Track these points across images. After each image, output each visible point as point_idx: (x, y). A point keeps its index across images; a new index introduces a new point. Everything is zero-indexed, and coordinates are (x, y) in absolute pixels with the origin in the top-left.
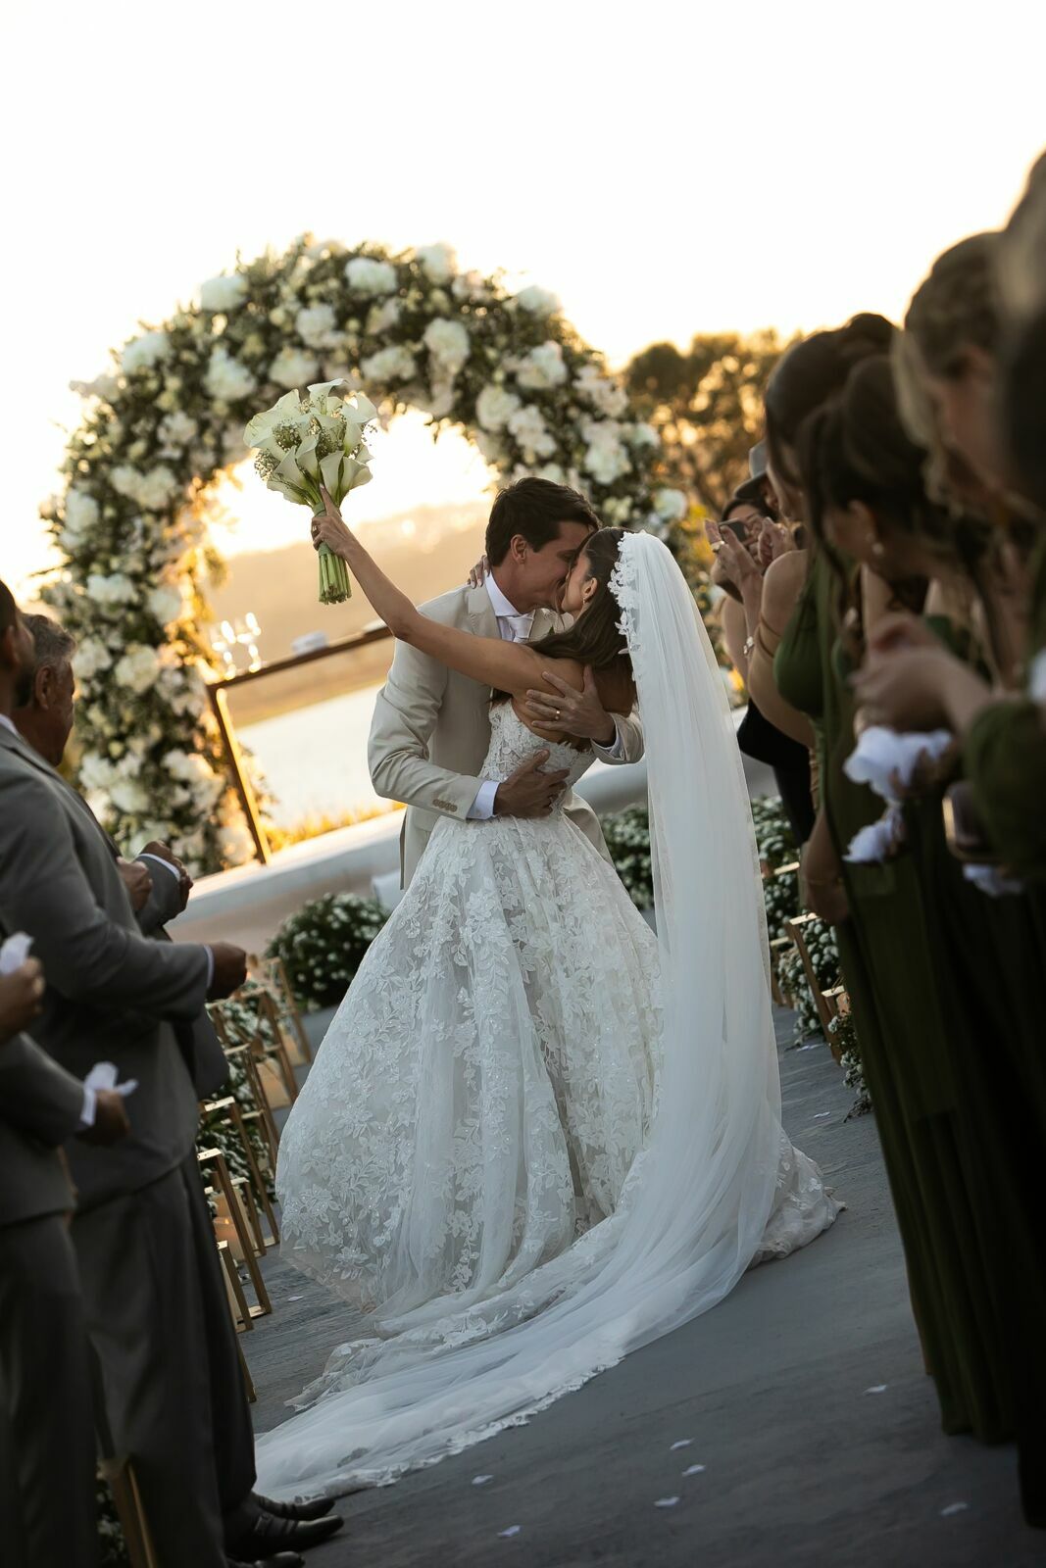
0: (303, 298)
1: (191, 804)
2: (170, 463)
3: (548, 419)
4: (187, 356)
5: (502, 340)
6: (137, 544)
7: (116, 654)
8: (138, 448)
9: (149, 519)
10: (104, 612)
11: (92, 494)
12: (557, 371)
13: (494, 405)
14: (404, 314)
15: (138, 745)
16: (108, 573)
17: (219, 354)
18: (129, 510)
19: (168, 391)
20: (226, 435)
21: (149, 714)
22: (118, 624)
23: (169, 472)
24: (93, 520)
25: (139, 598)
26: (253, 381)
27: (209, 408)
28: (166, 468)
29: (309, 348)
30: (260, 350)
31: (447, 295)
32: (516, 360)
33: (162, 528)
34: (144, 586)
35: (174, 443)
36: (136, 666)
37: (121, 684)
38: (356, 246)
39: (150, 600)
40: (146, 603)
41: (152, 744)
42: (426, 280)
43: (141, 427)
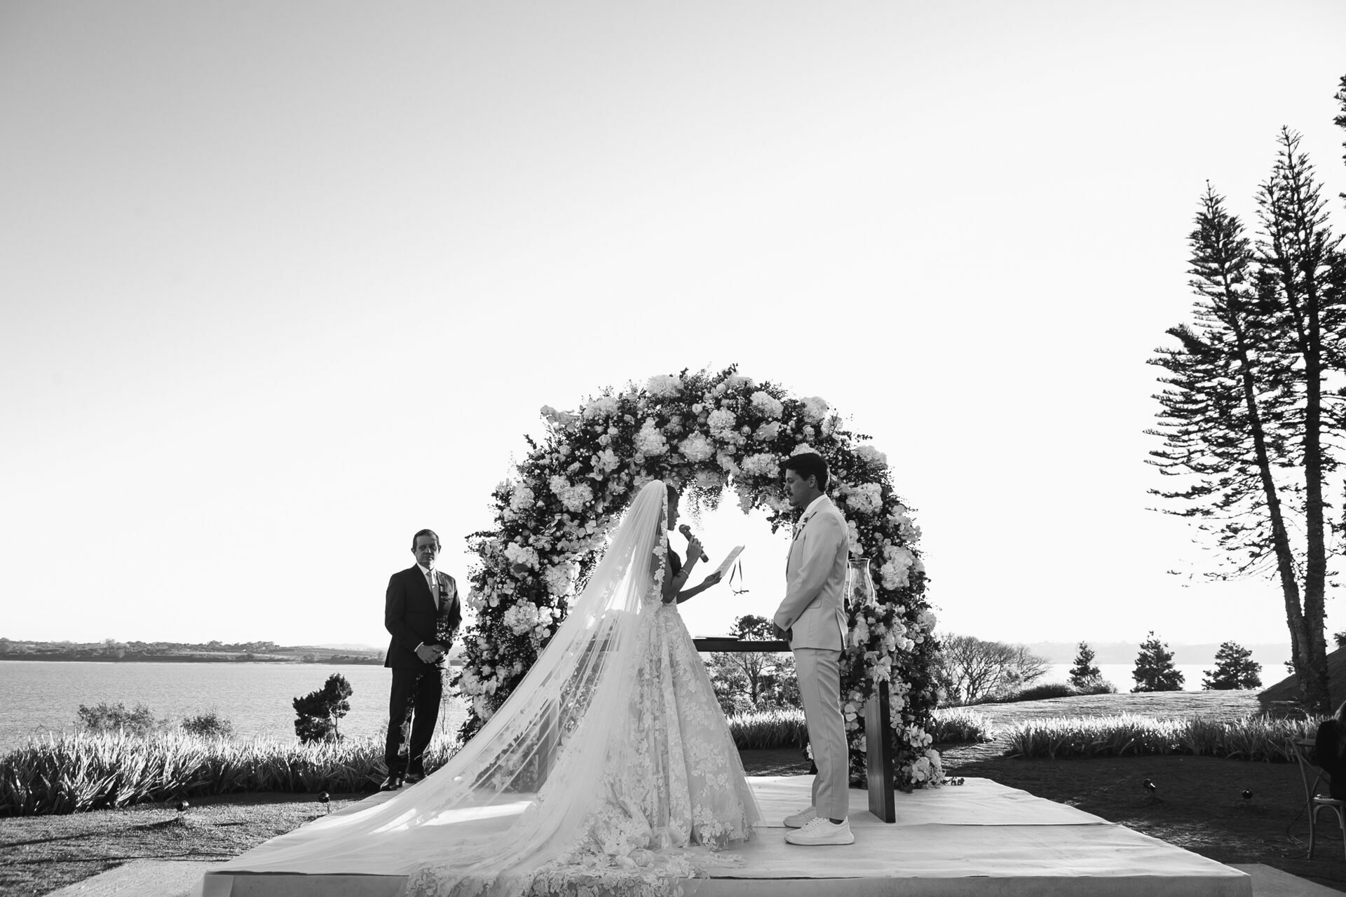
0: (718, 405)
2: (593, 483)
3: (861, 533)
4: (628, 417)
5: (843, 473)
6: (552, 531)
8: (576, 466)
9: (566, 516)
10: (512, 570)
11: (534, 489)
12: (878, 502)
14: (782, 433)
16: (525, 543)
17: (650, 422)
18: (554, 507)
19: (608, 435)
20: (637, 478)
21: (517, 653)
22: (520, 581)
23: (590, 489)
24: (528, 506)
25: (540, 569)
26: (667, 447)
27: (631, 456)
28: (589, 486)
29: (711, 436)
30: (678, 428)
31: (815, 431)
32: (851, 487)
33: (571, 526)
34: (546, 561)
35: (600, 470)
36: (520, 616)
37: (505, 624)
38: (761, 385)
39: (547, 572)
40: (544, 573)
41: (513, 674)
42: (803, 417)
43: (582, 453)
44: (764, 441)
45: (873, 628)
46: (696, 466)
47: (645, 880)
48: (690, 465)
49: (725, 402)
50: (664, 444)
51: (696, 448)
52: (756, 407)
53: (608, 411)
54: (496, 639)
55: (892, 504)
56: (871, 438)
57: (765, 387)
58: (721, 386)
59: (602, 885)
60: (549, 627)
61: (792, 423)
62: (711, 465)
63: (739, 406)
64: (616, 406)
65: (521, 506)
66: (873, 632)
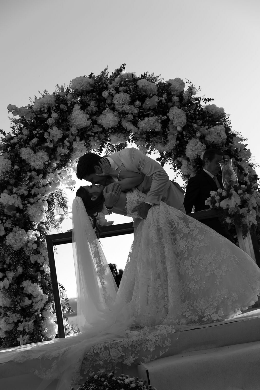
0: (117, 91)
1: (31, 306)
2: (48, 148)
4: (62, 106)
6: (27, 183)
7: (8, 231)
8: (35, 140)
9: (34, 173)
10: (6, 210)
11: (10, 158)
14: (160, 103)
15: (11, 275)
16: (11, 193)
17: (77, 107)
18: (25, 168)
19: (52, 118)
20: (74, 143)
21: (18, 261)
22: (12, 217)
23: (46, 153)
24: (9, 169)
25: (23, 207)
26: (90, 122)
27: (68, 130)
28: (46, 151)
29: (117, 110)
30: (95, 109)
31: (180, 98)
32: (207, 129)
33: (38, 179)
34: (26, 202)
35: (51, 141)
36: (16, 237)
37: (7, 244)
38: (142, 75)
39: (28, 209)
40: (26, 209)
41: (17, 275)
42: (170, 91)
43: (37, 131)
44: (149, 109)
45: (242, 196)
46: (110, 131)
47: (148, 338)
48: (105, 131)
49: (121, 88)
50: (88, 119)
51: (108, 119)
52: (142, 89)
53: (49, 104)
54: (4, 255)
55: (232, 136)
56: (213, 100)
57: (144, 76)
58: (117, 79)
59: (123, 345)
60: (35, 242)
61: (165, 96)
62: (119, 129)
63: (131, 89)
64: (54, 100)
65: (4, 170)
66: (243, 198)
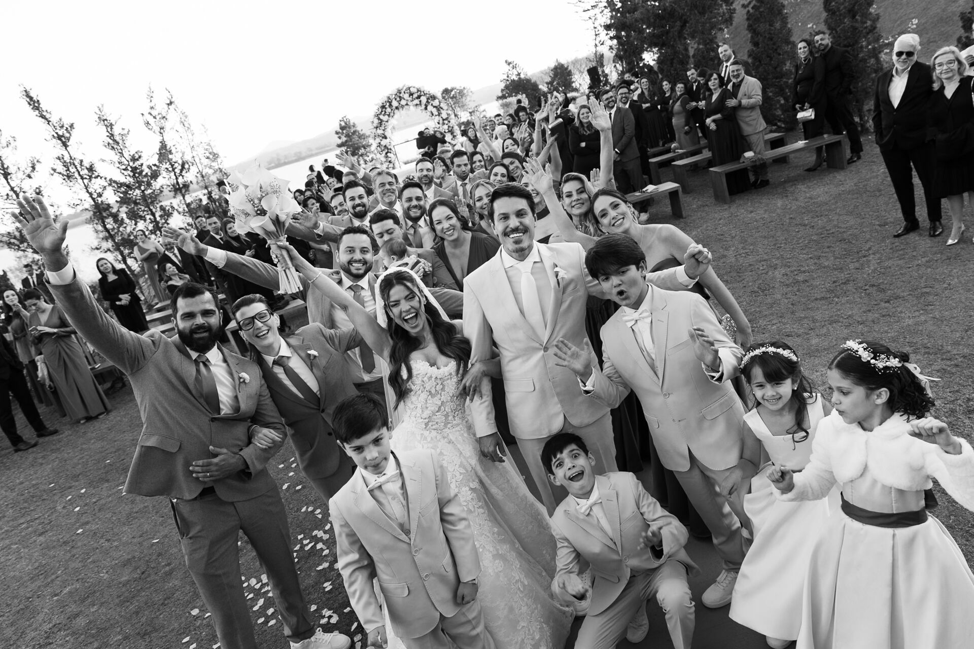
1: (391, 160)
5: (430, 99)
6: (383, 126)
11: (377, 119)
12: (438, 104)
13: (430, 108)
14: (418, 95)
16: (380, 129)
17: (394, 100)
18: (382, 121)
19: (387, 105)
30: (399, 99)
31: (424, 92)
33: (386, 124)
35: (388, 112)
38: (411, 86)
39: (385, 133)
42: (421, 91)
43: (383, 110)
44: (415, 97)
46: (404, 106)
51: (403, 102)
58: (404, 89)
62: (407, 104)
63: (408, 91)
64: (387, 99)
65: (376, 122)
